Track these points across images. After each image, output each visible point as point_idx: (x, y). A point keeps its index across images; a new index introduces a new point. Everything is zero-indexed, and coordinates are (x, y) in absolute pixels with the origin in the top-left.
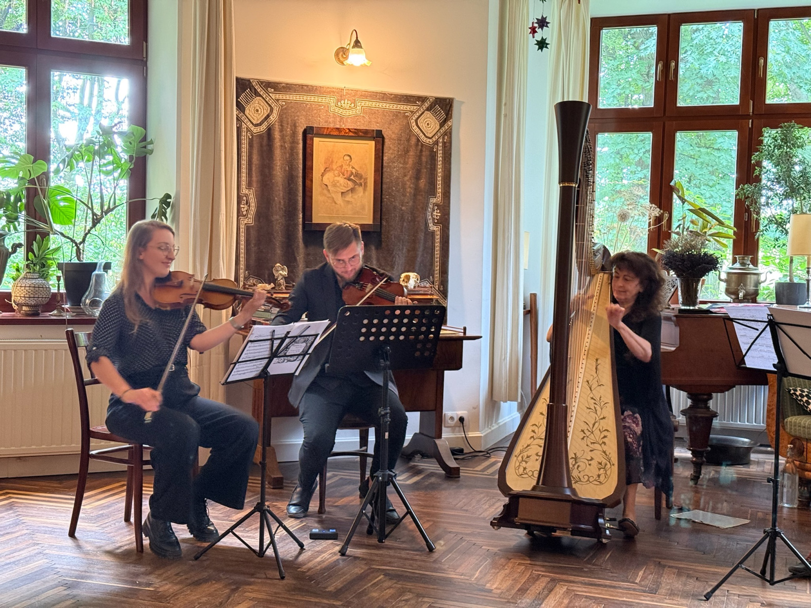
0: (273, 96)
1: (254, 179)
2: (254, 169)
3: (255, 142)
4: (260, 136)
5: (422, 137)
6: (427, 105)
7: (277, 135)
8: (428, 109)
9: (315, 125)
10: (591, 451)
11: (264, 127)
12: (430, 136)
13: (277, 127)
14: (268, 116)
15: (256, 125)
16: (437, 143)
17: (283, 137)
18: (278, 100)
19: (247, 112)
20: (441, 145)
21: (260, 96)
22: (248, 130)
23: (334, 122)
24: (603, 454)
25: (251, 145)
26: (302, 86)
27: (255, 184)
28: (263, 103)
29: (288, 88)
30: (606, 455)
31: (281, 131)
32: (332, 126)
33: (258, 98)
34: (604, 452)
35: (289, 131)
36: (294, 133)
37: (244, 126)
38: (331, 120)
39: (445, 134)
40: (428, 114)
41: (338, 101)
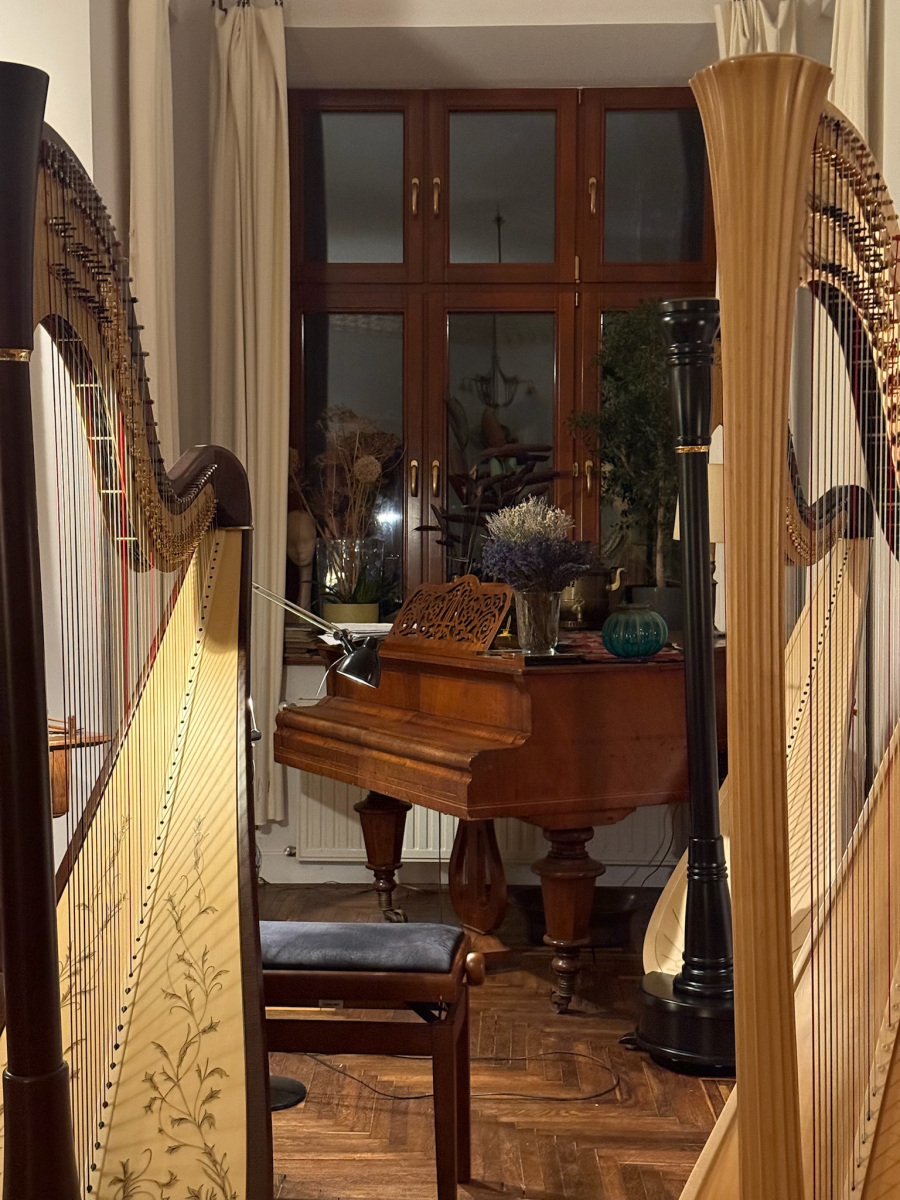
10: (172, 1150)
24: (206, 1160)
30: (215, 1162)
34: (209, 1152)
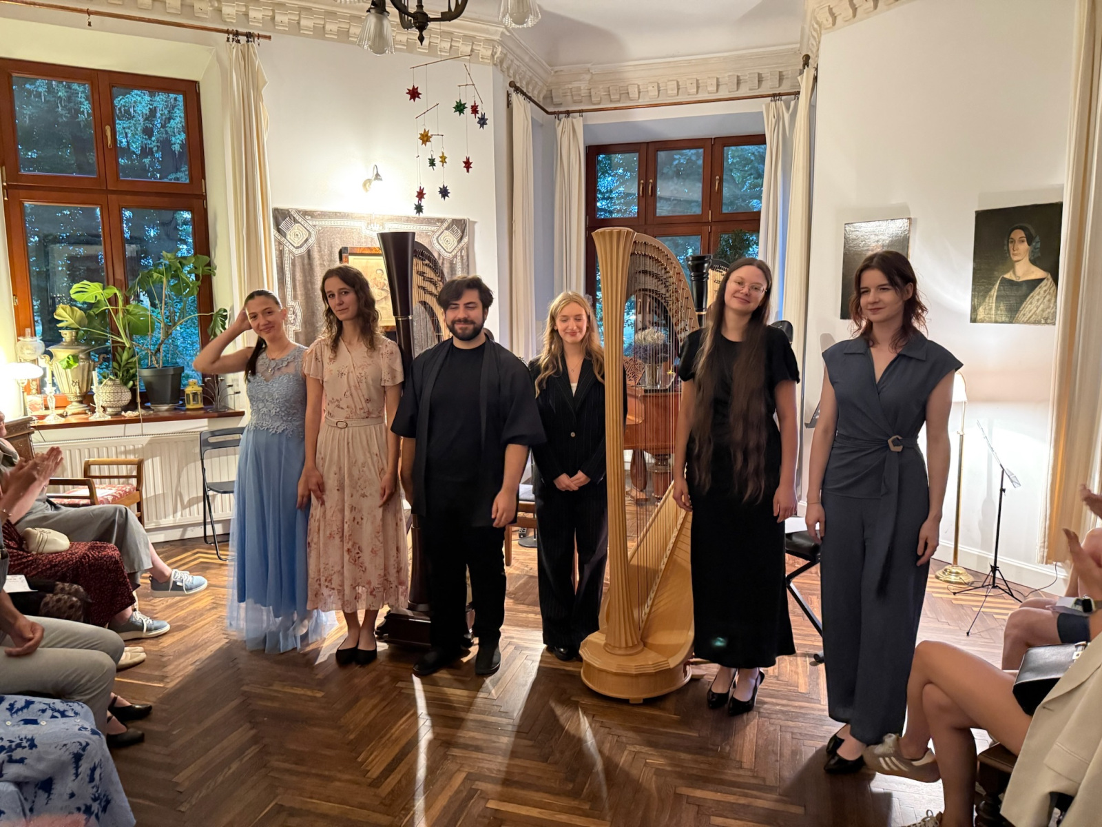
0: (310, 222)
1: (299, 292)
2: (298, 284)
3: (296, 262)
4: (302, 257)
5: (443, 252)
6: (445, 225)
7: (316, 255)
8: (447, 229)
9: (349, 246)
11: (303, 250)
12: (450, 251)
13: (316, 249)
14: (307, 240)
15: (297, 248)
16: (456, 256)
17: (321, 257)
18: (315, 226)
19: (288, 237)
20: (459, 258)
21: (299, 223)
22: (290, 252)
23: (366, 242)
25: (293, 264)
26: (335, 213)
27: (299, 297)
28: (302, 228)
29: (323, 215)
31: (320, 251)
32: (364, 245)
33: (297, 225)
35: (326, 251)
36: (331, 253)
37: (286, 249)
38: (363, 240)
39: (462, 249)
40: (447, 233)
41: (368, 224)
